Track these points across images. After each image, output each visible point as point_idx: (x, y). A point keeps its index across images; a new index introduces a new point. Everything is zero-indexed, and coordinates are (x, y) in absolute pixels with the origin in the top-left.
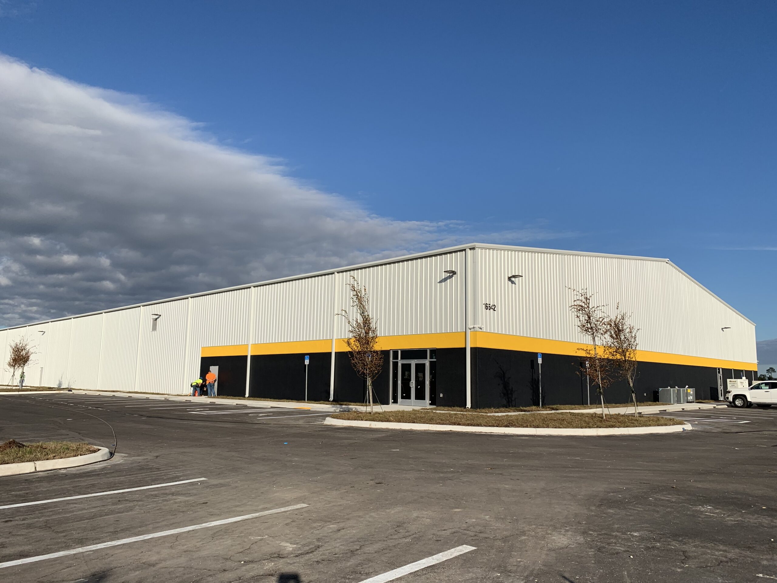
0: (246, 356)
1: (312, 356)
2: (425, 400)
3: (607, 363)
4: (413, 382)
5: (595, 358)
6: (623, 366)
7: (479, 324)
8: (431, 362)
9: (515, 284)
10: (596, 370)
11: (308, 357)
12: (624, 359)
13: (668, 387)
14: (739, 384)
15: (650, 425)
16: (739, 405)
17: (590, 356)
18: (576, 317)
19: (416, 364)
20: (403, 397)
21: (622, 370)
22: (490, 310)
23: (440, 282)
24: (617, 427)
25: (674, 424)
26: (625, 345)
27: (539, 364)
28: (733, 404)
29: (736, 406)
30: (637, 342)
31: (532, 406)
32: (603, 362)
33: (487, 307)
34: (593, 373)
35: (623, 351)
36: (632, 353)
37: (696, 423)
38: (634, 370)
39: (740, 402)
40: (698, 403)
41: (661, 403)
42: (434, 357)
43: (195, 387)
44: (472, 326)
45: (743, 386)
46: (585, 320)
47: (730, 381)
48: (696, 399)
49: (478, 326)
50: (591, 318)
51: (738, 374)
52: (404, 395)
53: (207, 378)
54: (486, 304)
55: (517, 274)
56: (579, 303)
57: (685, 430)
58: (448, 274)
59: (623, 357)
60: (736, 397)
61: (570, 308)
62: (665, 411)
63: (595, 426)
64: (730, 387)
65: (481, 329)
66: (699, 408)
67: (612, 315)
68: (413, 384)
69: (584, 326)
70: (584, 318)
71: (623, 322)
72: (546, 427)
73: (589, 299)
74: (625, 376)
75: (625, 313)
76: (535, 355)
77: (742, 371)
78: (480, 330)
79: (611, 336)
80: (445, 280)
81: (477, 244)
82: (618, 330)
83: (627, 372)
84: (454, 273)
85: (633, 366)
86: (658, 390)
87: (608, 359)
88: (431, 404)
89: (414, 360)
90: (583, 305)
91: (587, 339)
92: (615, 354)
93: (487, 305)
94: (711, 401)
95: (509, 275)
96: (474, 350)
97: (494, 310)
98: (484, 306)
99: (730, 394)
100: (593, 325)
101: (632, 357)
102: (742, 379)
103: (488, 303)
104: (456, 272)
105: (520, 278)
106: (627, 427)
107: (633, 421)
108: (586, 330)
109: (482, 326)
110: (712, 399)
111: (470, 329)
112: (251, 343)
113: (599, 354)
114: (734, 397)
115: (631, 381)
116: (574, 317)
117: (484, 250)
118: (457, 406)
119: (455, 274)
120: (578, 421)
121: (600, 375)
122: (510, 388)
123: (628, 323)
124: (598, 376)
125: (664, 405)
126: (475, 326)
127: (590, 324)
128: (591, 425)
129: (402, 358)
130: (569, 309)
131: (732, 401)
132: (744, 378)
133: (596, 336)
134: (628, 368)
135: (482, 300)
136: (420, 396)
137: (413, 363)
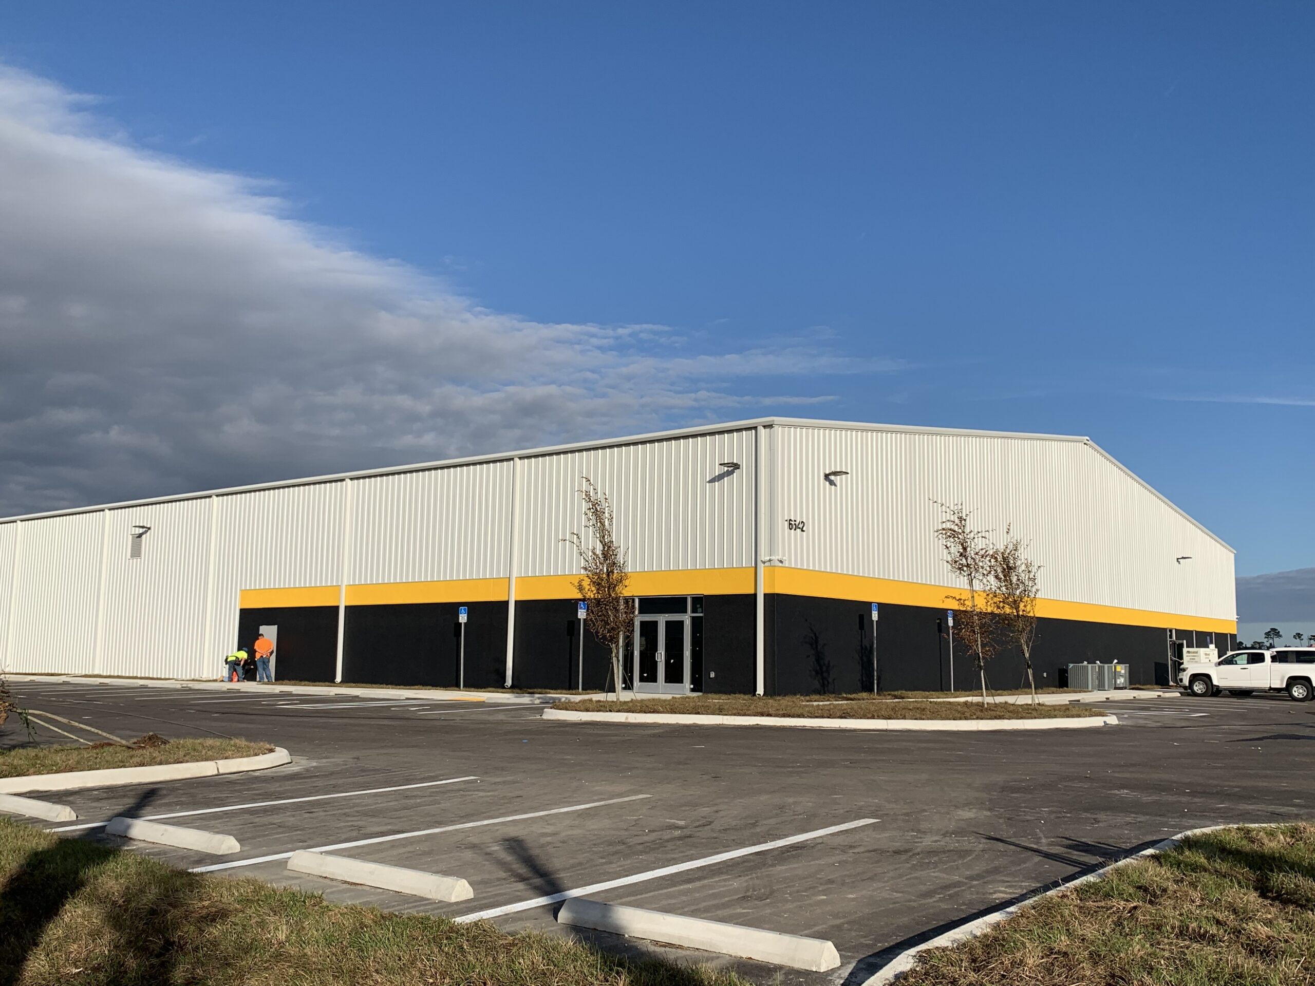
0: (337, 608)
1: (473, 607)
2: (682, 683)
3: (991, 621)
4: (661, 653)
5: (971, 612)
6: (1015, 626)
7: (778, 555)
8: (693, 619)
9: (835, 485)
10: (974, 632)
11: (465, 609)
12: (1015, 614)
13: (1083, 663)
14: (1203, 657)
15: (1055, 717)
16: (1199, 692)
17: (964, 609)
18: (945, 547)
19: (666, 622)
20: (642, 679)
21: (1013, 632)
22: (795, 530)
23: (712, 481)
24: (1007, 719)
25: (1091, 716)
26: (1018, 592)
27: (873, 621)
28: (1189, 691)
29: (1195, 694)
30: (1038, 586)
31: (861, 692)
32: (985, 618)
33: (792, 525)
34: (969, 636)
35: (1015, 601)
36: (1029, 605)
37: (1126, 716)
38: (1031, 631)
39: (1201, 687)
40: (1133, 689)
41: (1072, 689)
42: (700, 610)
43: (233, 665)
44: (768, 558)
45: (1208, 660)
46: (959, 552)
47: (1188, 652)
48: (1131, 683)
49: (777, 557)
50: (969, 549)
51: (1202, 639)
52: (645, 675)
53: (256, 647)
54: (790, 520)
55: (838, 470)
56: (949, 525)
57: (1107, 724)
58: (726, 469)
59: (1015, 611)
60: (1195, 677)
61: (936, 534)
62: (1079, 701)
63: (975, 717)
64: (1188, 662)
65: (781, 562)
66: (1134, 697)
67: (999, 542)
68: (661, 656)
69: (956, 562)
70: (956, 549)
71: (1016, 555)
72: (902, 719)
73: (965, 520)
74: (1018, 640)
75: (1019, 540)
76: (867, 605)
77: (1210, 634)
78: (780, 564)
79: (997, 577)
80: (720, 477)
81: (776, 420)
82: (1007, 567)
83: (1020, 635)
84: (736, 466)
85: (1031, 624)
86: (1067, 666)
87: (992, 613)
88: (693, 690)
89: (664, 615)
90: (956, 528)
91: (961, 582)
92: (1001, 604)
93: (791, 522)
94: (1155, 686)
95: (826, 470)
96: (771, 598)
97: (803, 531)
98: (786, 524)
99: (1185, 673)
100: (970, 561)
101: (1028, 610)
102: (1208, 647)
103: (793, 519)
104: (739, 465)
105: (844, 476)
106: (1021, 718)
107: (1030, 711)
108: (960, 569)
109: (784, 558)
110: (1157, 683)
111: (764, 563)
112: (345, 583)
113: (979, 606)
114: (1191, 679)
115: (1026, 649)
116: (942, 548)
117: (786, 429)
118: (740, 693)
119: (738, 468)
120: (946, 711)
121: (979, 639)
122: (826, 662)
123: (1023, 555)
124: (977, 641)
125: (1076, 693)
126: (772, 558)
127: (966, 559)
128: (968, 715)
129: (640, 612)
130: (934, 535)
131: (1187, 684)
132: (1212, 646)
133: (975, 577)
134: (1023, 628)
135: (786, 511)
136: (674, 676)
137: (662, 619)
